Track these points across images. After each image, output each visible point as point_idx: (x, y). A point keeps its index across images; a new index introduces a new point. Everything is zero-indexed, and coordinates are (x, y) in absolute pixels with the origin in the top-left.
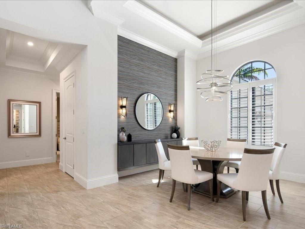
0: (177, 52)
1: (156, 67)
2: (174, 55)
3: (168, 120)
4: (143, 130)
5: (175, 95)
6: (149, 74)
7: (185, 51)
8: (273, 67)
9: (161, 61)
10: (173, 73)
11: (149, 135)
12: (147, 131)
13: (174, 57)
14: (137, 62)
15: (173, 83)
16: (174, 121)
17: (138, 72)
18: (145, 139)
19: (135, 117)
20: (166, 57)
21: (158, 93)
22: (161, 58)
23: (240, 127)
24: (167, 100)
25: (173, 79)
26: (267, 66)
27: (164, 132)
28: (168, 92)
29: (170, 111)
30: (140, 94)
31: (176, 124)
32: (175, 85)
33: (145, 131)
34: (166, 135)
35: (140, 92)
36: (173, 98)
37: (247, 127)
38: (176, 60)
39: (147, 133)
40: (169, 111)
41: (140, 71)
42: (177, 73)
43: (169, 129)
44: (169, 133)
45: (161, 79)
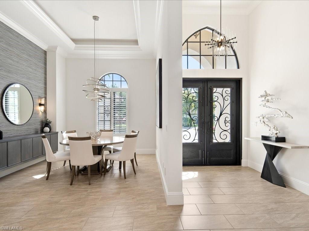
0: (48, 46)
1: (26, 56)
2: (44, 47)
3: (38, 114)
4: (12, 125)
5: (45, 88)
6: (18, 62)
7: (58, 48)
8: (126, 81)
9: (31, 51)
10: (43, 65)
11: (18, 131)
12: (16, 126)
13: (44, 49)
14: (4, 46)
15: (43, 75)
16: (43, 115)
17: (4, 58)
18: (14, 135)
19: (1, 110)
20: (37, 47)
21: (27, 84)
22: (30, 47)
23: (105, 121)
24: (37, 93)
25: (42, 71)
26: (123, 79)
27: (34, 127)
28: (38, 85)
29: (40, 105)
30: (8, 83)
31: (46, 117)
32: (45, 78)
33: (14, 126)
34: (36, 129)
35: (8, 82)
36: (42, 91)
37: (110, 121)
38: (45, 53)
39: (16, 128)
40: (38, 104)
41: (8, 58)
42: (46, 66)
43: (39, 123)
44: (39, 127)
45: (30, 70)
